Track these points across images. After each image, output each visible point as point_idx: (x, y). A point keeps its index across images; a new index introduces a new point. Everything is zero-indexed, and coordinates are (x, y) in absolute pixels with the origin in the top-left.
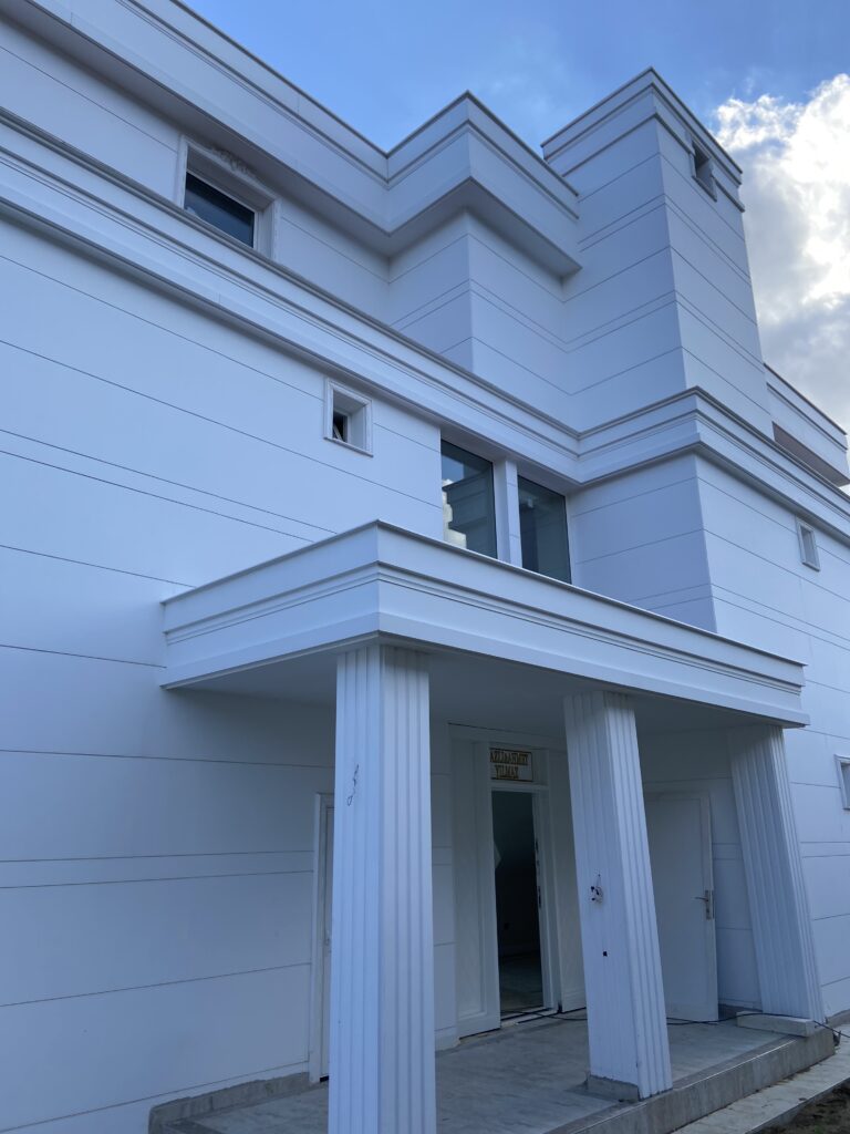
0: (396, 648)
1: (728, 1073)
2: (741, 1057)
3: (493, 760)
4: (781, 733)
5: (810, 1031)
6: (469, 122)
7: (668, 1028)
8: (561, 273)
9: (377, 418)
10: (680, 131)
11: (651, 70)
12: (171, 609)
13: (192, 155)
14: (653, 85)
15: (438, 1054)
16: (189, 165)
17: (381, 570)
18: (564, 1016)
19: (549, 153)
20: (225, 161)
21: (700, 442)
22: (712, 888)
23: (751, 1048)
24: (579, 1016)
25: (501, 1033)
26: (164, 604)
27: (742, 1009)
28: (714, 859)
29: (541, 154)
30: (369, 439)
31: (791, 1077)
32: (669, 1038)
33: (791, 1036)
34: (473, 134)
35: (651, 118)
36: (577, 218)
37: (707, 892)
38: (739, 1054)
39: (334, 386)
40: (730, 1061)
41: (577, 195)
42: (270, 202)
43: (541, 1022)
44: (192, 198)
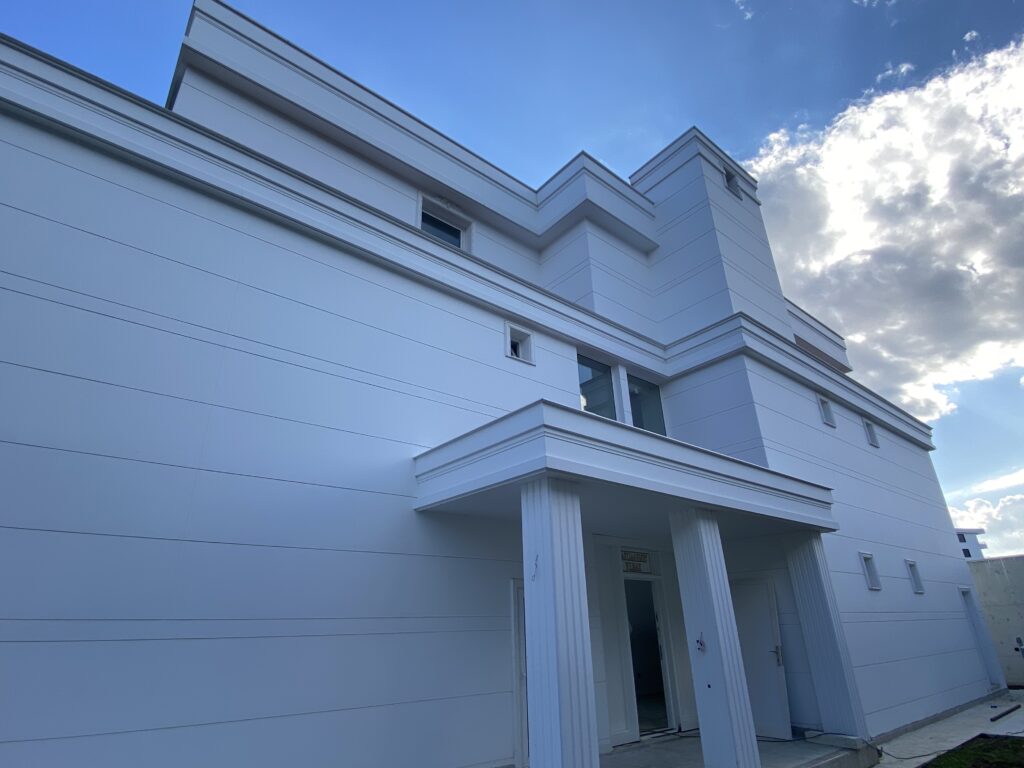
0: (557, 479)
3: (623, 559)
4: (819, 535)
5: (860, 746)
6: (584, 168)
7: (758, 744)
8: (645, 249)
10: (715, 161)
11: (694, 128)
12: (421, 462)
13: (425, 201)
14: (696, 136)
15: (601, 756)
16: (423, 208)
17: (546, 430)
18: (684, 734)
19: (634, 182)
20: (444, 203)
21: (747, 347)
22: (780, 645)
23: (818, 756)
24: (694, 734)
25: (641, 744)
26: (415, 459)
27: (808, 730)
29: (629, 182)
30: (533, 356)
33: (845, 749)
34: (587, 175)
35: (695, 156)
36: (654, 217)
37: (777, 647)
39: (510, 325)
41: (653, 204)
42: (469, 224)
43: (668, 738)
44: (426, 225)
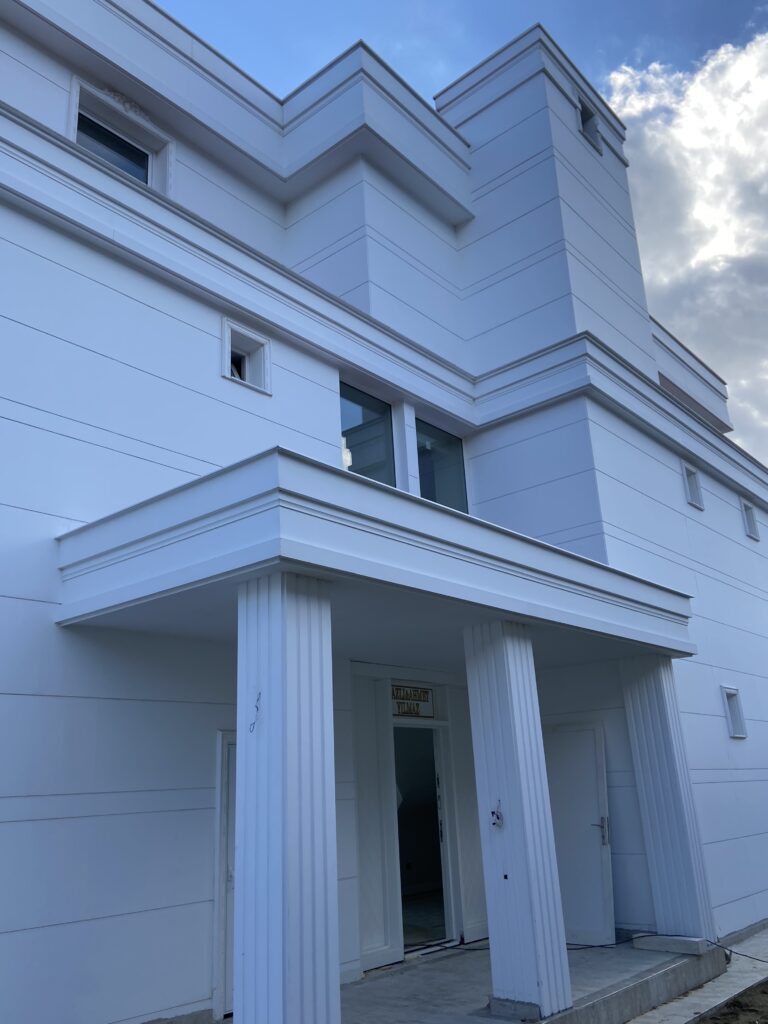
1: (626, 992)
2: (638, 976)
3: (395, 697)
4: (670, 662)
5: (703, 950)
6: (362, 70)
7: (569, 954)
8: (455, 222)
9: (274, 357)
10: (566, 86)
11: (539, 26)
12: (67, 544)
13: (83, 94)
14: (540, 40)
15: (343, 987)
16: (81, 106)
17: (283, 497)
18: (467, 947)
19: (441, 105)
20: (119, 101)
21: (591, 385)
22: (607, 815)
23: (648, 967)
24: (482, 945)
25: (405, 965)
26: (59, 540)
27: (637, 931)
28: (608, 787)
29: (433, 105)
30: (268, 379)
31: (685, 994)
32: (569, 963)
33: (684, 955)
34: (366, 82)
35: (539, 73)
36: (470, 169)
37: (602, 818)
38: (636, 973)
39: (230, 325)
40: (628, 980)
41: (469, 146)
42: (164, 144)
43: (444, 953)
44: (84, 137)
